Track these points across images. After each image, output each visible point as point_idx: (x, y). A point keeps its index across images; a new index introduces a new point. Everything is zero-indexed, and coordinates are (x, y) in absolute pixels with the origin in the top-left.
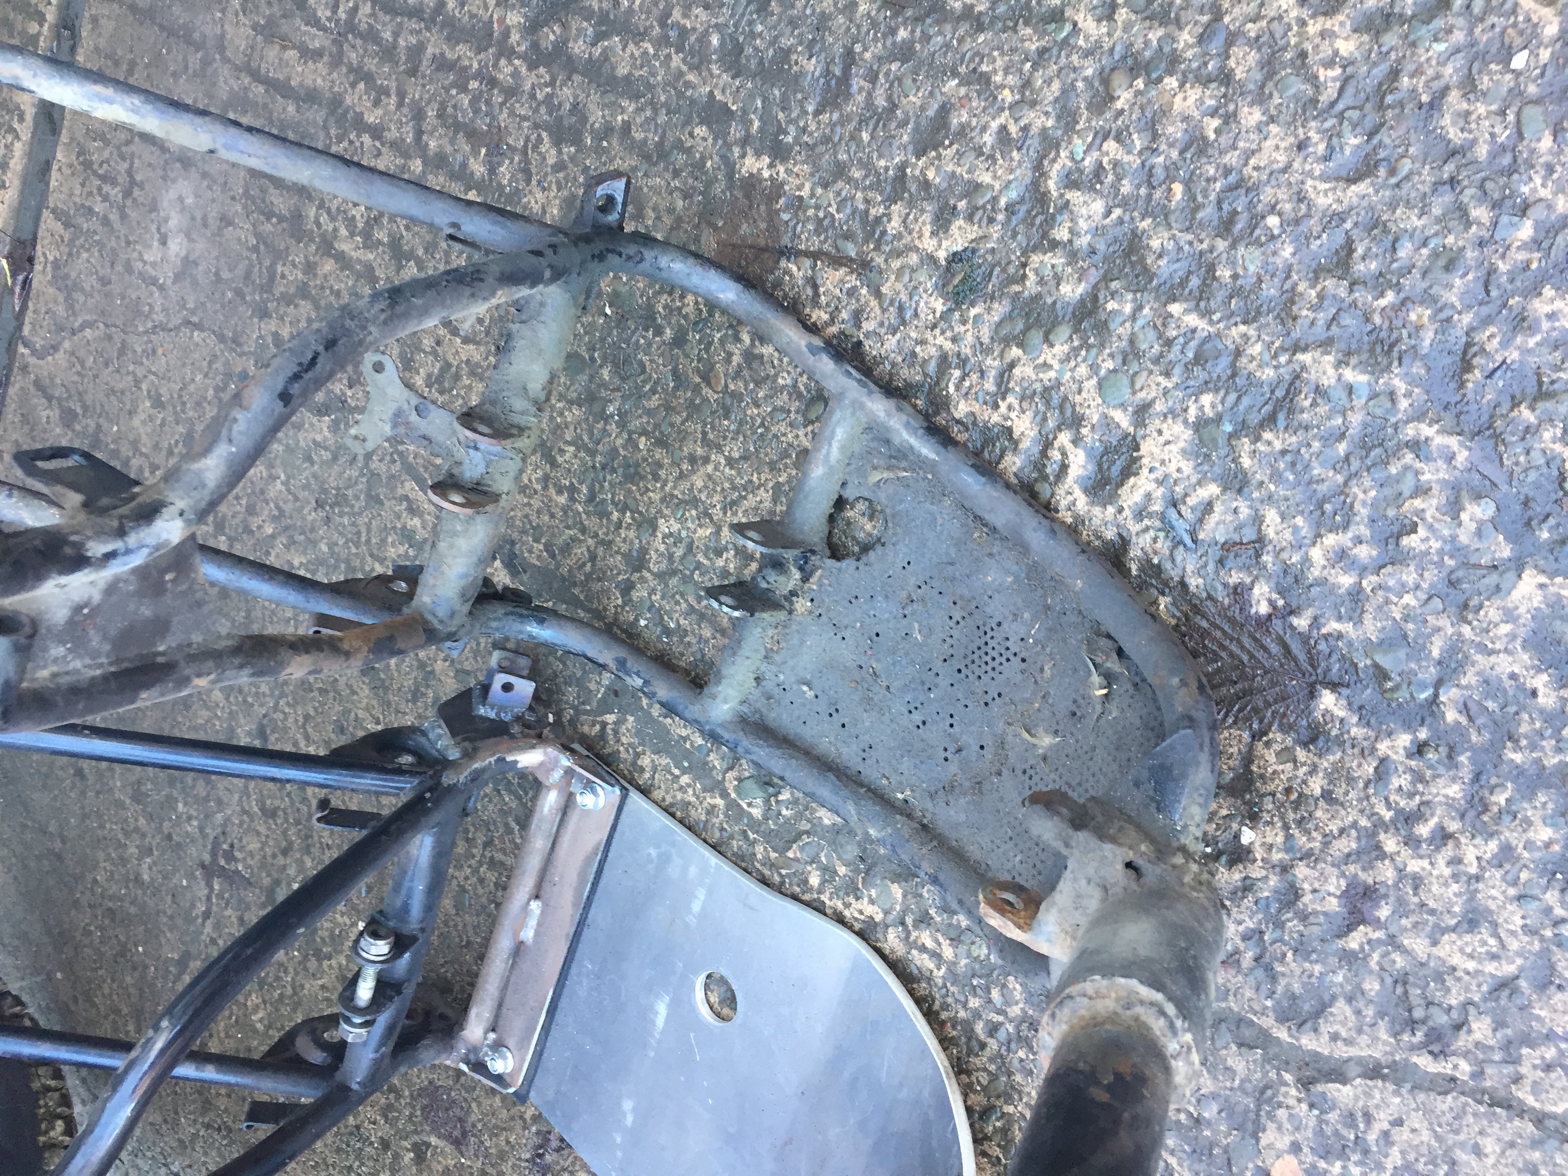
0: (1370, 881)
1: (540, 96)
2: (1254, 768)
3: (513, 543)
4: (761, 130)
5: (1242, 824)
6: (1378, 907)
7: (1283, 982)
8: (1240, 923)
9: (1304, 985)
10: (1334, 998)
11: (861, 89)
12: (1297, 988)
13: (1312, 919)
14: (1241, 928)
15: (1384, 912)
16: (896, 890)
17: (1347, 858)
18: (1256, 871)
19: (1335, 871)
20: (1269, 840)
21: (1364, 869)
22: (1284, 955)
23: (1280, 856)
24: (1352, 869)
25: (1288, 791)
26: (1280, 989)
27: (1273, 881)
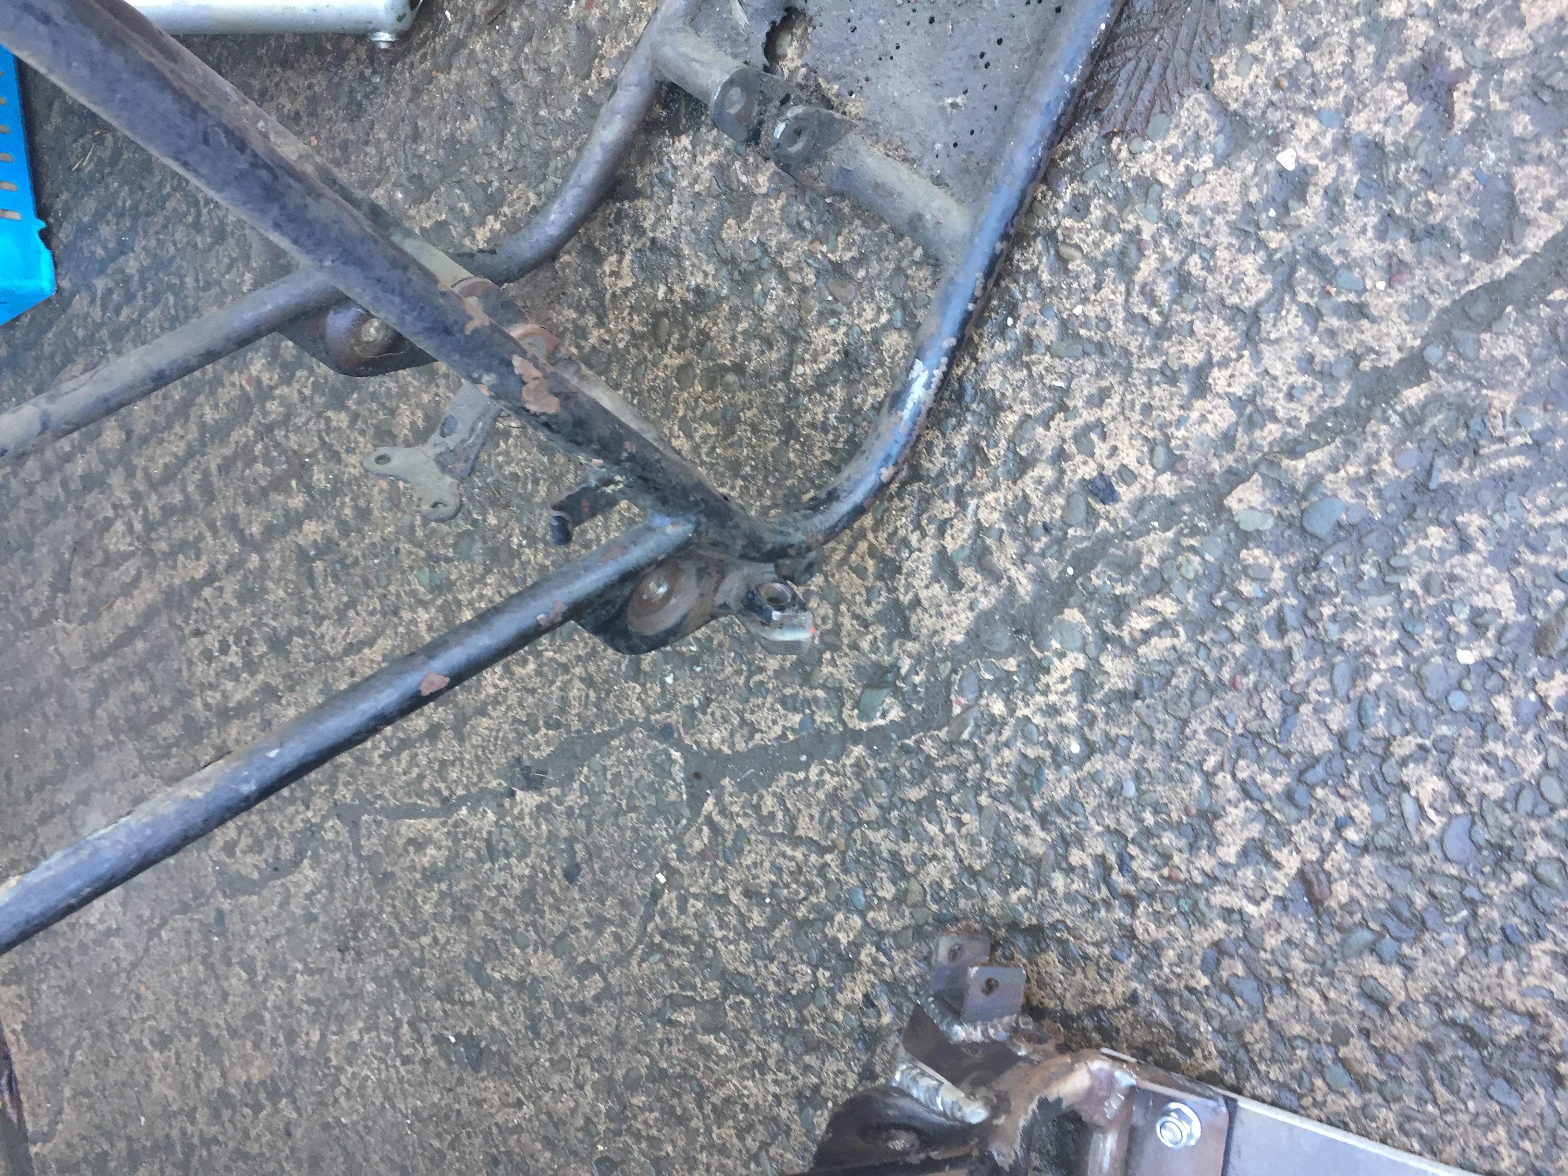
0: (1417, 53)
1: (307, 392)
2: (1234, 106)
3: (519, 760)
4: (473, 206)
5: (1272, 158)
6: (1448, 61)
7: (1453, 224)
8: (1364, 231)
9: (1473, 202)
10: (1508, 178)
11: (517, 93)
12: (1470, 212)
13: (1412, 145)
14: (1370, 233)
15: (1456, 59)
16: (1073, 615)
17: (1379, 64)
18: (1326, 176)
19: (1383, 85)
20: (1306, 137)
21: (1402, 52)
22: (1428, 203)
23: (1329, 136)
24: (1392, 66)
25: (1277, 86)
26: (1458, 234)
27: (1348, 162)
